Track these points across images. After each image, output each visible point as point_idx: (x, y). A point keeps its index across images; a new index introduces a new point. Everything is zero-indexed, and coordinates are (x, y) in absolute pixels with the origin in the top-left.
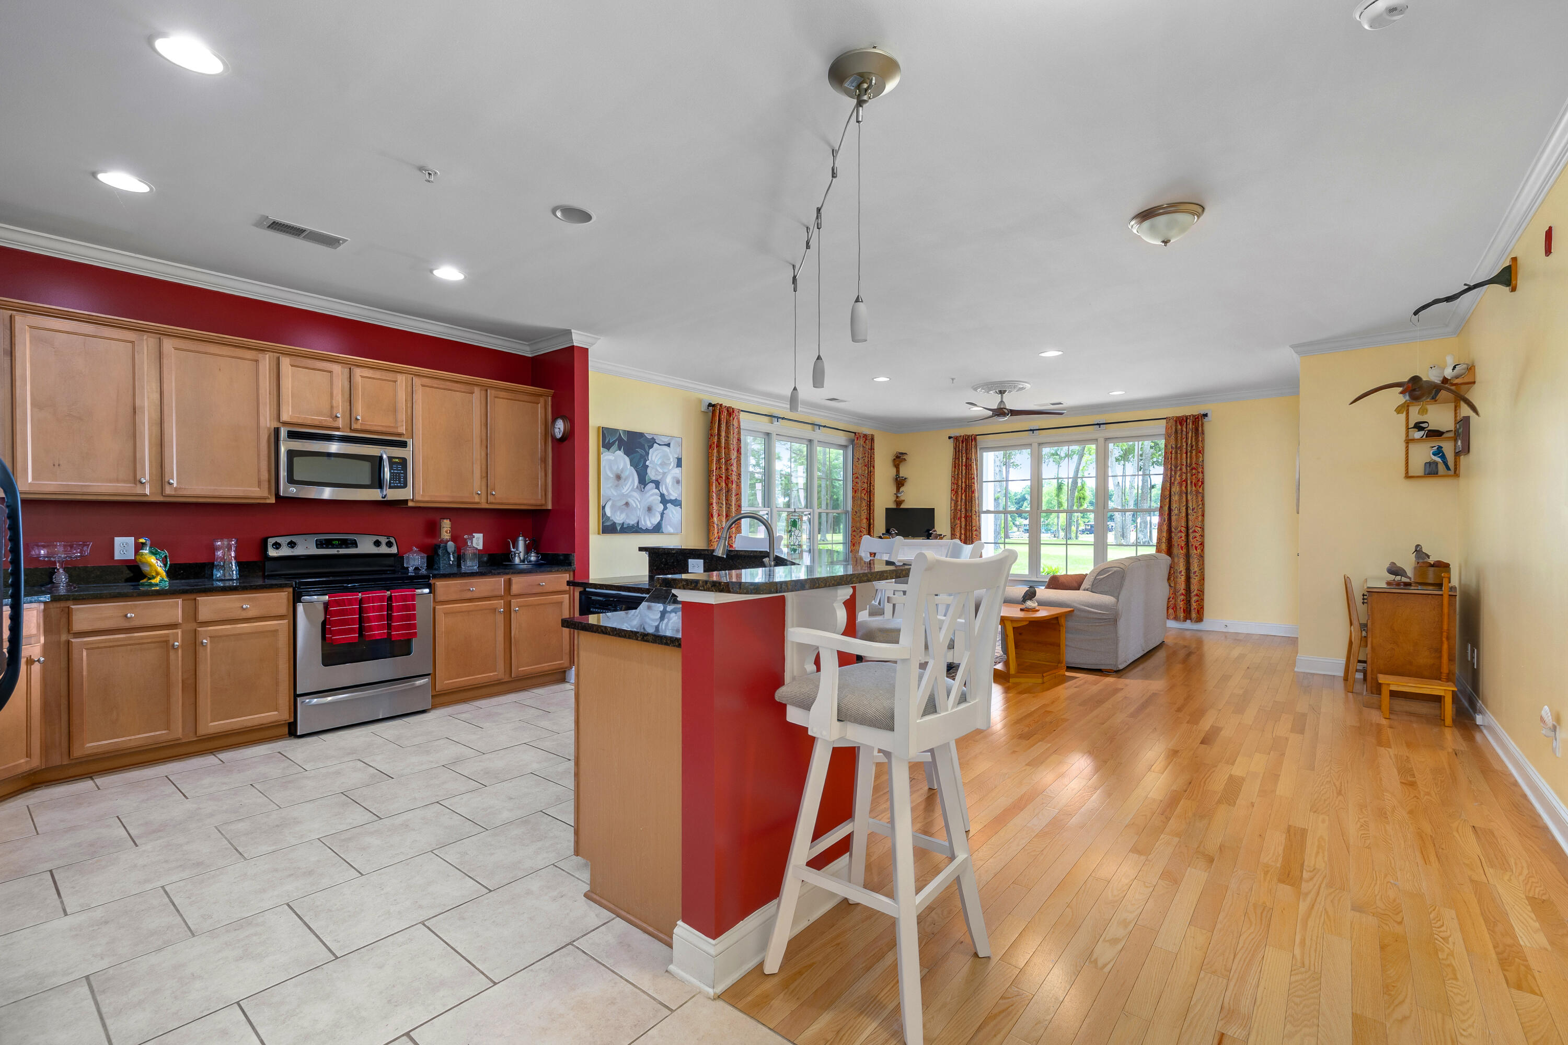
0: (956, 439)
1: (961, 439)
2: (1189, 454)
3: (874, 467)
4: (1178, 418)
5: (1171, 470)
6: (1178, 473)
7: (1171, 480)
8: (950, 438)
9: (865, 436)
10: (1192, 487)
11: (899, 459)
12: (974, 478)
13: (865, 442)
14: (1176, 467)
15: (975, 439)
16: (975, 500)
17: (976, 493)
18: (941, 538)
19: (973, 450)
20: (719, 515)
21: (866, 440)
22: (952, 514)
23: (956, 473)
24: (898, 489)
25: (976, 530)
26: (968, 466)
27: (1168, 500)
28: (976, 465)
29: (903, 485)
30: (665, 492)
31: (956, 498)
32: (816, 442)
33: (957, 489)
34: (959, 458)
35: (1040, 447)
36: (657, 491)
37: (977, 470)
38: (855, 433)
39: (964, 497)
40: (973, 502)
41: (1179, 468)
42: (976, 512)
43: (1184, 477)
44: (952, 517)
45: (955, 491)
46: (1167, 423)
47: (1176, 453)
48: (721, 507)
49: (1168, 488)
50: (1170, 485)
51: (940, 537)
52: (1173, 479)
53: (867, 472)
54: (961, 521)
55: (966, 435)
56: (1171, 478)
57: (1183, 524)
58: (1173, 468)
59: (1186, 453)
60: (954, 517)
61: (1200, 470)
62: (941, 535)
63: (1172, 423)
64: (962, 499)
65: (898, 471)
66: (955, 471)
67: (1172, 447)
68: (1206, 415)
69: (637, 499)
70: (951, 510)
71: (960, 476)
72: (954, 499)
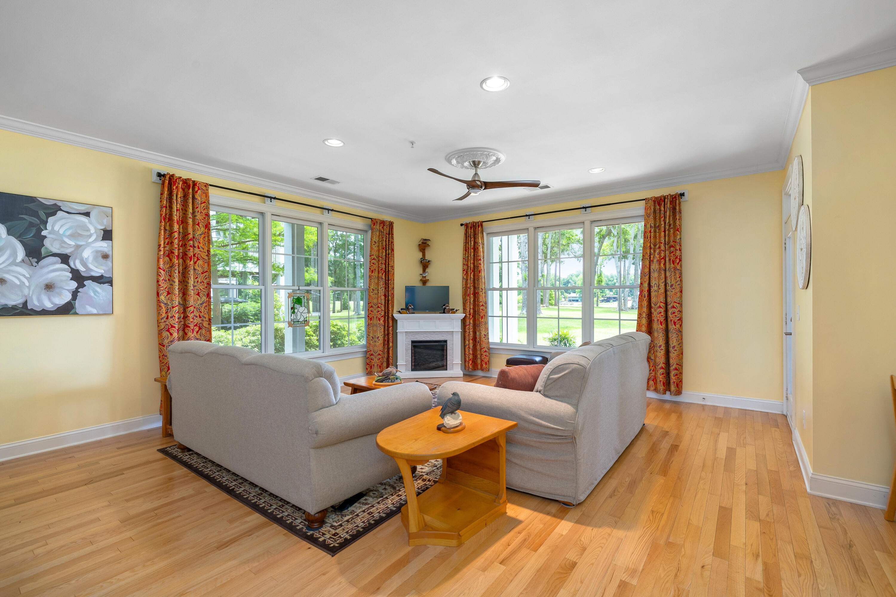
0: (466, 225)
1: (470, 226)
2: (667, 232)
3: (393, 250)
4: (656, 198)
5: (651, 248)
6: (657, 251)
7: (650, 258)
8: (462, 225)
9: (383, 223)
10: (670, 264)
11: (424, 246)
12: (480, 260)
13: (383, 228)
14: (655, 246)
15: (482, 225)
16: (482, 279)
17: (483, 272)
18: (454, 313)
19: (480, 235)
20: (169, 293)
21: (384, 225)
22: (464, 291)
23: (467, 255)
24: (424, 271)
25: (482, 305)
26: (475, 249)
27: (647, 277)
28: (483, 248)
29: (427, 267)
30: (81, 268)
31: (467, 277)
32: (326, 225)
33: (467, 269)
34: (468, 243)
35: (536, 231)
36: (66, 266)
37: (483, 252)
38: (371, 219)
39: (472, 276)
40: (480, 280)
41: (658, 246)
42: (482, 289)
43: (663, 255)
44: (464, 294)
45: (465, 272)
46: (646, 204)
47: (655, 232)
48: (171, 285)
49: (648, 266)
50: (650, 262)
51: (453, 311)
52: (652, 256)
53: (384, 254)
54: (470, 297)
55: (474, 222)
56: (650, 255)
57: (662, 299)
58: (652, 246)
59: (665, 231)
60: (465, 294)
61: (678, 248)
62: (454, 309)
63: (651, 203)
64: (471, 278)
65: (424, 255)
66: (466, 254)
67: (651, 227)
68: (682, 195)
69: (24, 276)
70: (463, 288)
71: (470, 258)
72: (465, 277)
